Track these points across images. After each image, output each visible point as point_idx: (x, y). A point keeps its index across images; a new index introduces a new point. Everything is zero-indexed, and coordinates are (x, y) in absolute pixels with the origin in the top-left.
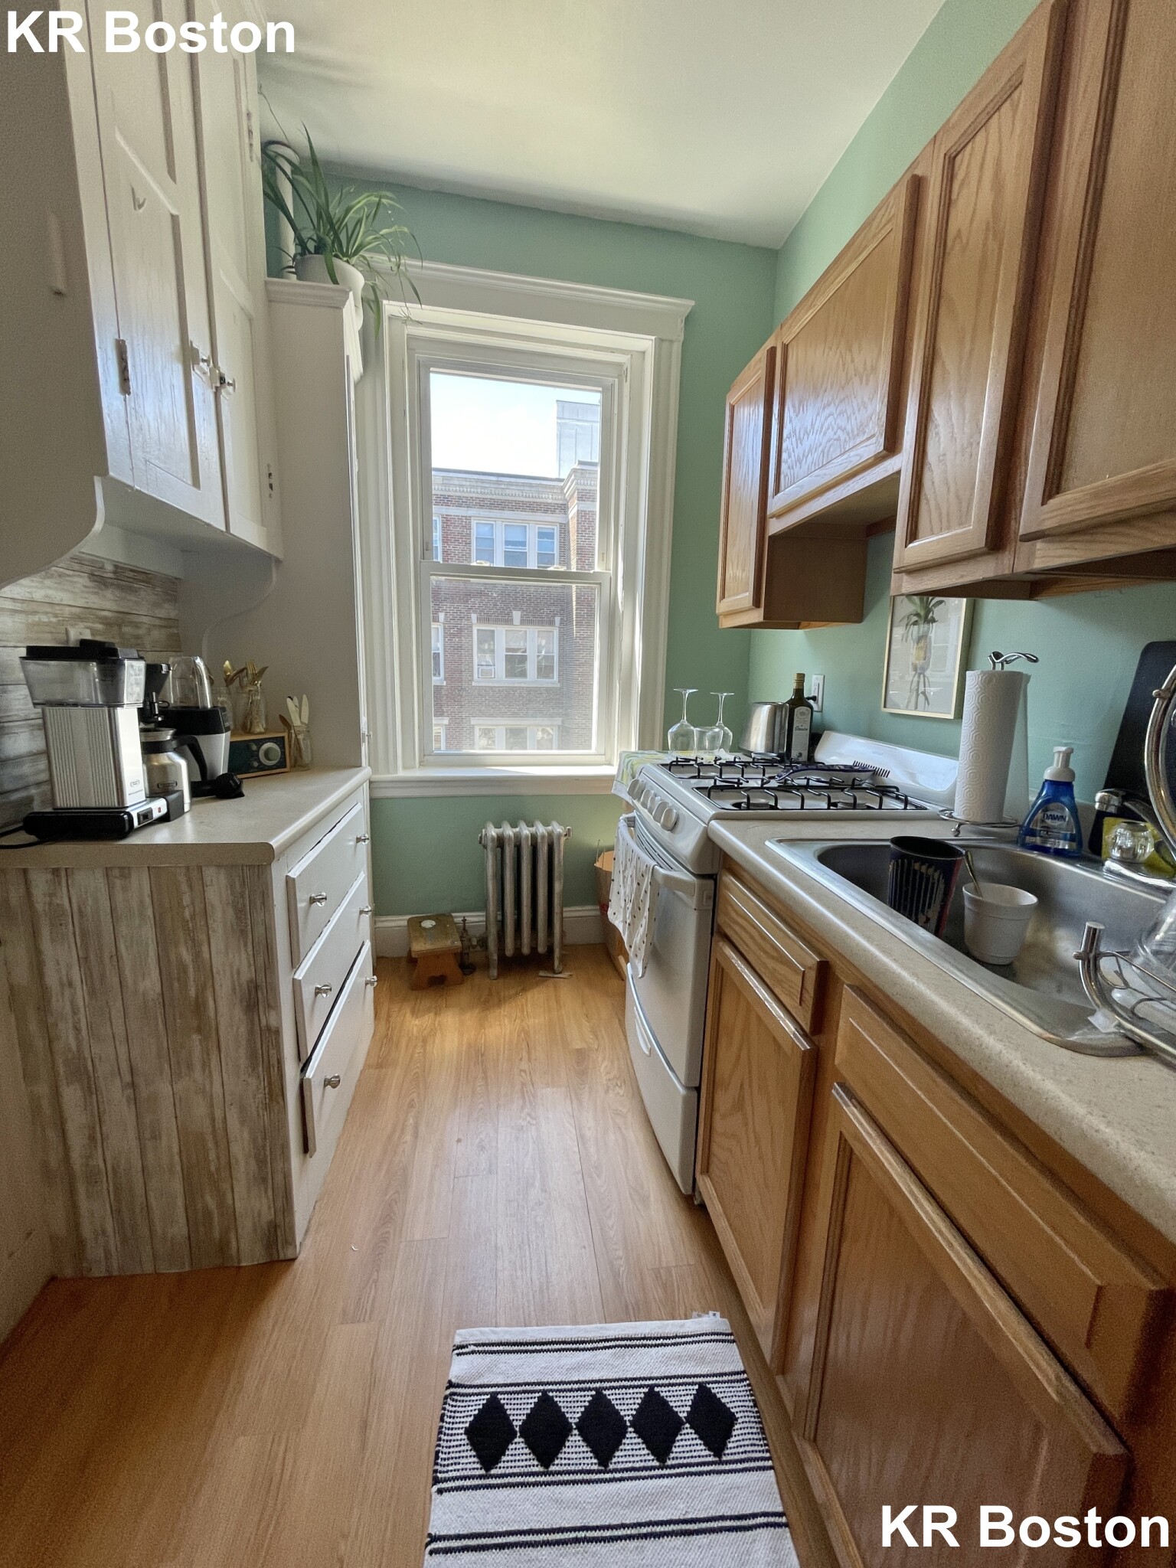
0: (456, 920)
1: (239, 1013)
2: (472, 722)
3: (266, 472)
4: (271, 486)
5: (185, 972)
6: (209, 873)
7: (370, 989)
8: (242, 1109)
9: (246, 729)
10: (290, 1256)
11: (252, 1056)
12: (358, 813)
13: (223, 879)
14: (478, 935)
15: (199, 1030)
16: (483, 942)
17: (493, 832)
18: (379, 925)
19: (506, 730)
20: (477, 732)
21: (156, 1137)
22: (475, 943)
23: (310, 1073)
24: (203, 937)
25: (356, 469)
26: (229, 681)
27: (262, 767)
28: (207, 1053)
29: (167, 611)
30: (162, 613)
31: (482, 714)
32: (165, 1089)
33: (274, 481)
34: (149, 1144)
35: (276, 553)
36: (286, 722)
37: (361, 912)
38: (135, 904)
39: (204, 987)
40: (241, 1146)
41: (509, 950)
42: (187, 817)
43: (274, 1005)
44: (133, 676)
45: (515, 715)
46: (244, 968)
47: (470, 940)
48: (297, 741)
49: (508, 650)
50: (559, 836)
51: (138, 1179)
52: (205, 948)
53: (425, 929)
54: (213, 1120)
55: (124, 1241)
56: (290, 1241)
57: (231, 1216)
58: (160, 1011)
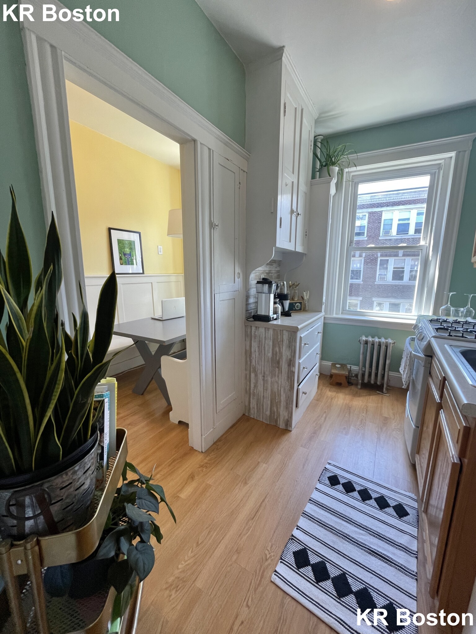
0: (348, 367)
1: (286, 366)
2: (373, 300)
3: (305, 232)
4: (306, 235)
5: (277, 354)
6: (284, 332)
7: (317, 377)
8: (284, 389)
9: (293, 299)
10: (290, 430)
11: (288, 377)
12: (319, 325)
13: (287, 334)
14: (355, 373)
15: (278, 368)
16: (356, 376)
17: (364, 338)
18: (322, 363)
19: (390, 304)
20: (375, 304)
21: (266, 390)
22: (354, 375)
23: (300, 387)
24: (281, 346)
25: (330, 222)
26: (290, 287)
27: (296, 310)
28: (279, 373)
29: (278, 269)
30: (277, 269)
31: (378, 296)
32: (269, 379)
33: (307, 234)
34: (265, 391)
35: (305, 252)
36: (303, 298)
37: (317, 354)
38: (269, 337)
39: (280, 358)
40: (283, 398)
41: (366, 380)
42: (279, 319)
43: (294, 366)
44: (274, 286)
45: (395, 297)
46: (289, 356)
47: (352, 374)
48: (305, 303)
49: (394, 268)
50: (390, 343)
51: (262, 399)
52: (281, 349)
53: (336, 367)
54: (278, 389)
55: (258, 411)
56: (291, 426)
57: (279, 415)
58: (271, 361)
